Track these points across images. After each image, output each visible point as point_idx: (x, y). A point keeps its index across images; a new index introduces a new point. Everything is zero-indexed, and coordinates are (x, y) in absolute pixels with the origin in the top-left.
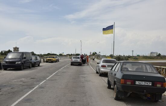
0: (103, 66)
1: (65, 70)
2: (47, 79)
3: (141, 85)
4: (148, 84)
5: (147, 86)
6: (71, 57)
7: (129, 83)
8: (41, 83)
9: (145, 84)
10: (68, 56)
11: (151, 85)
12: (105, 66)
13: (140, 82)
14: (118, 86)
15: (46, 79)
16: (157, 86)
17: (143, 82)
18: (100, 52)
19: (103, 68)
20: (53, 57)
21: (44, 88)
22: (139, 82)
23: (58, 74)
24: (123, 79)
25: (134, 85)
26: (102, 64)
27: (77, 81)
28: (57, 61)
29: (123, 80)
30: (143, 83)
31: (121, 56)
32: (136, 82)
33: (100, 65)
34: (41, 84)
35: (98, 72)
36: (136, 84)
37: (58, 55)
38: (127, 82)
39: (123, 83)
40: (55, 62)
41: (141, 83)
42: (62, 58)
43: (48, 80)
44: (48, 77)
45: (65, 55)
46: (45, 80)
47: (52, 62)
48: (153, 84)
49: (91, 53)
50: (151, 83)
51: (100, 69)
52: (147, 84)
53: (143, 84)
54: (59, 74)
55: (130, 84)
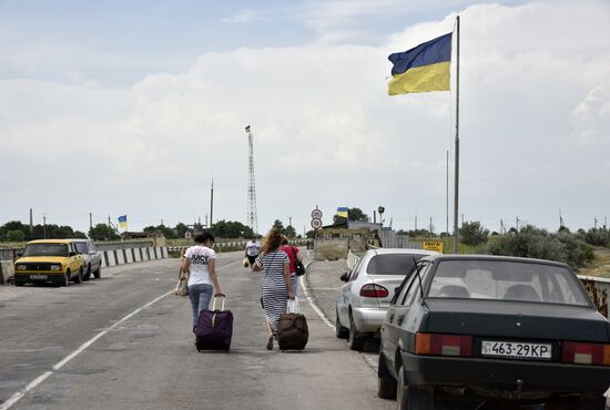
0: (371, 293)
1: (147, 327)
2: (57, 366)
3: (504, 358)
4: (538, 351)
5: (531, 359)
6: (177, 244)
7: (451, 350)
8: (34, 384)
9: (523, 352)
10: (161, 241)
11: (547, 355)
12: (384, 293)
13: (500, 343)
14: (409, 369)
15: (50, 369)
16: (576, 360)
17: (514, 345)
18: (382, 210)
19: (374, 305)
20: (64, 251)
21: (55, 402)
22: (498, 347)
23: (111, 347)
24: (427, 333)
25: (473, 357)
26: (365, 279)
27: (222, 372)
28: (87, 274)
29: (428, 336)
30: (514, 350)
31: (536, 232)
32: (484, 343)
33: (356, 286)
34: (35, 388)
35: (348, 326)
36: (483, 352)
37: (81, 235)
38: (444, 347)
39: (427, 349)
40: (76, 281)
41: (505, 347)
42: (120, 253)
43: (63, 370)
44: (60, 360)
45: (134, 236)
46: (48, 373)
47: (56, 279)
48: (558, 354)
49: (317, 214)
50: (549, 347)
51: (355, 309)
52: (529, 355)
53: (514, 354)
54: (120, 345)
55: (458, 354)
